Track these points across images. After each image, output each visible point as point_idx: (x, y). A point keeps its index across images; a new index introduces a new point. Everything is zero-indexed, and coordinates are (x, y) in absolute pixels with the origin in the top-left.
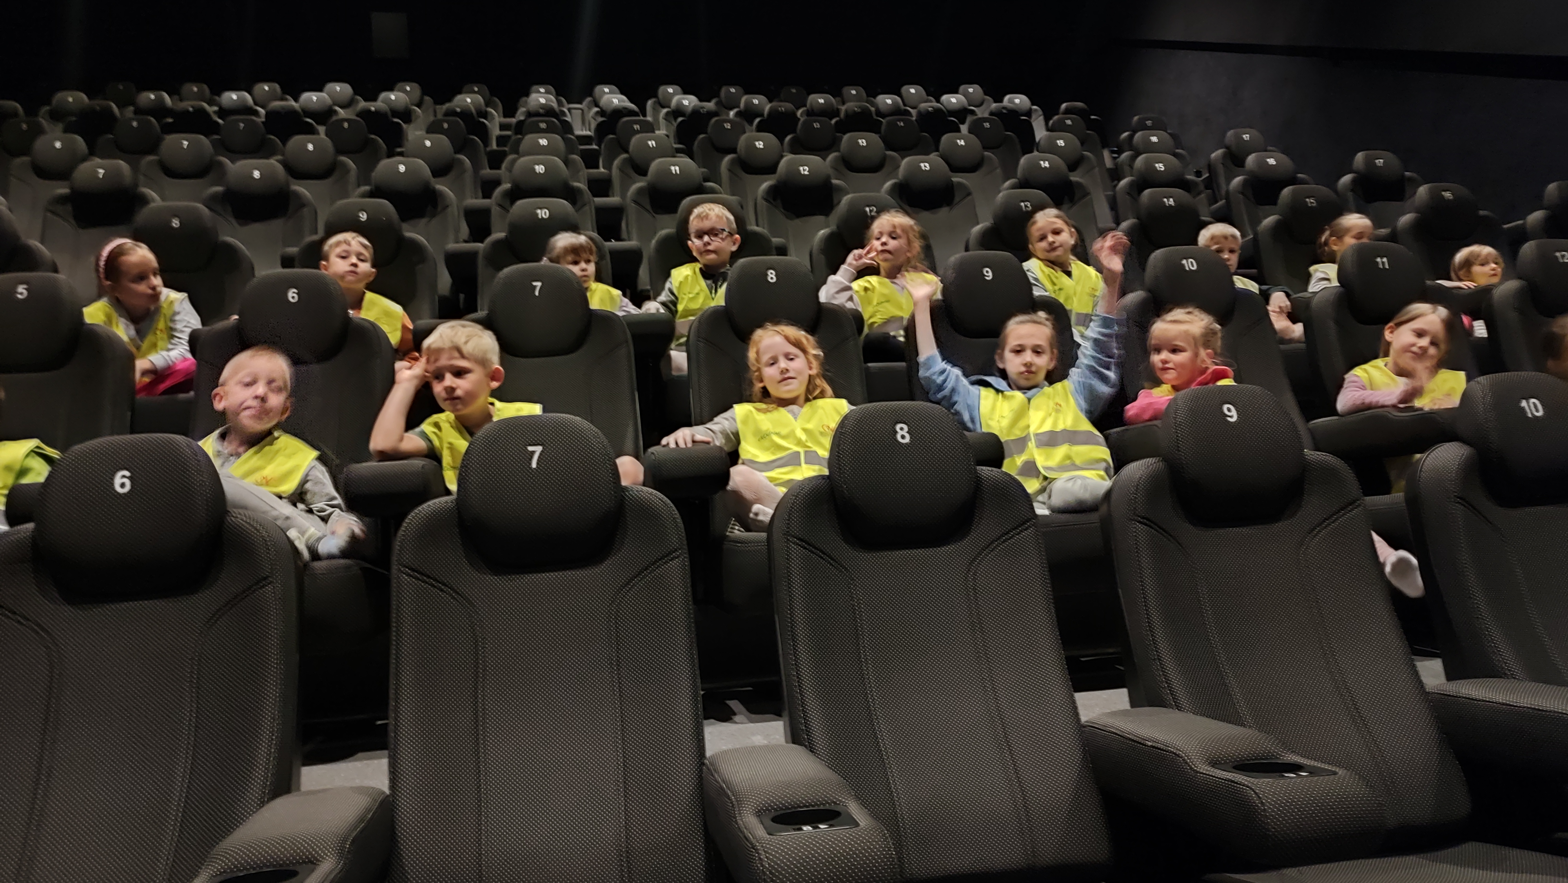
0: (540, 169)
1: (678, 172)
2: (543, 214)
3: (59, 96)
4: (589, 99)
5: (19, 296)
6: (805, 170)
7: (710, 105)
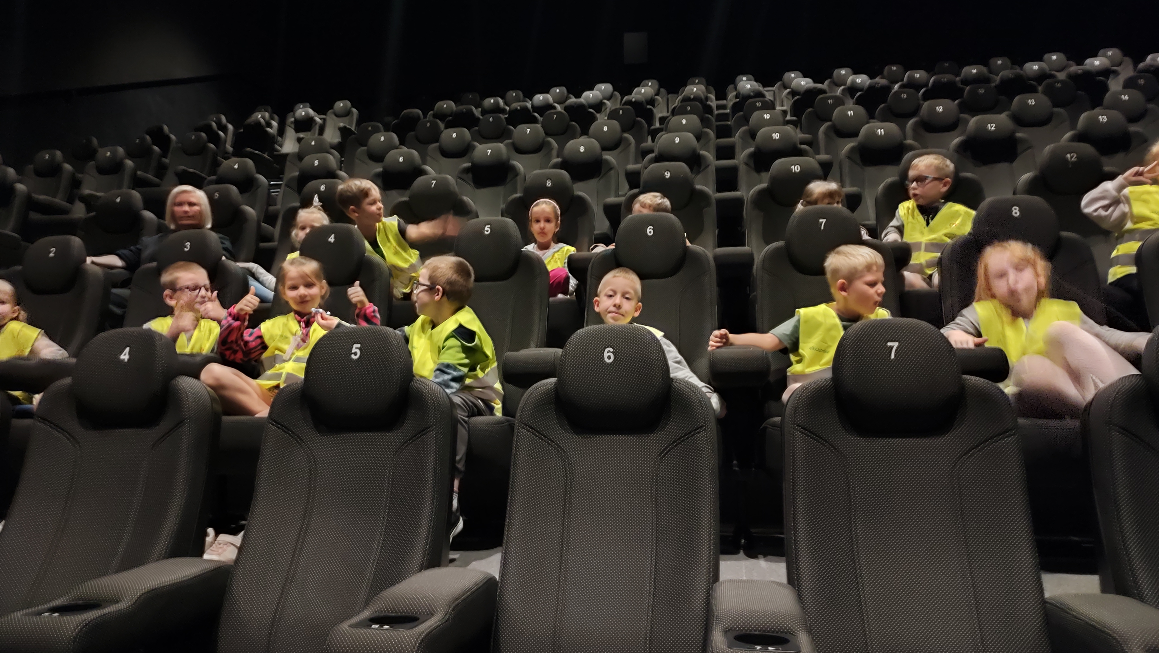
0: (776, 136)
1: (883, 133)
2: (796, 169)
3: (439, 104)
4: (779, 83)
5: (486, 233)
6: (992, 127)
7: (880, 81)
